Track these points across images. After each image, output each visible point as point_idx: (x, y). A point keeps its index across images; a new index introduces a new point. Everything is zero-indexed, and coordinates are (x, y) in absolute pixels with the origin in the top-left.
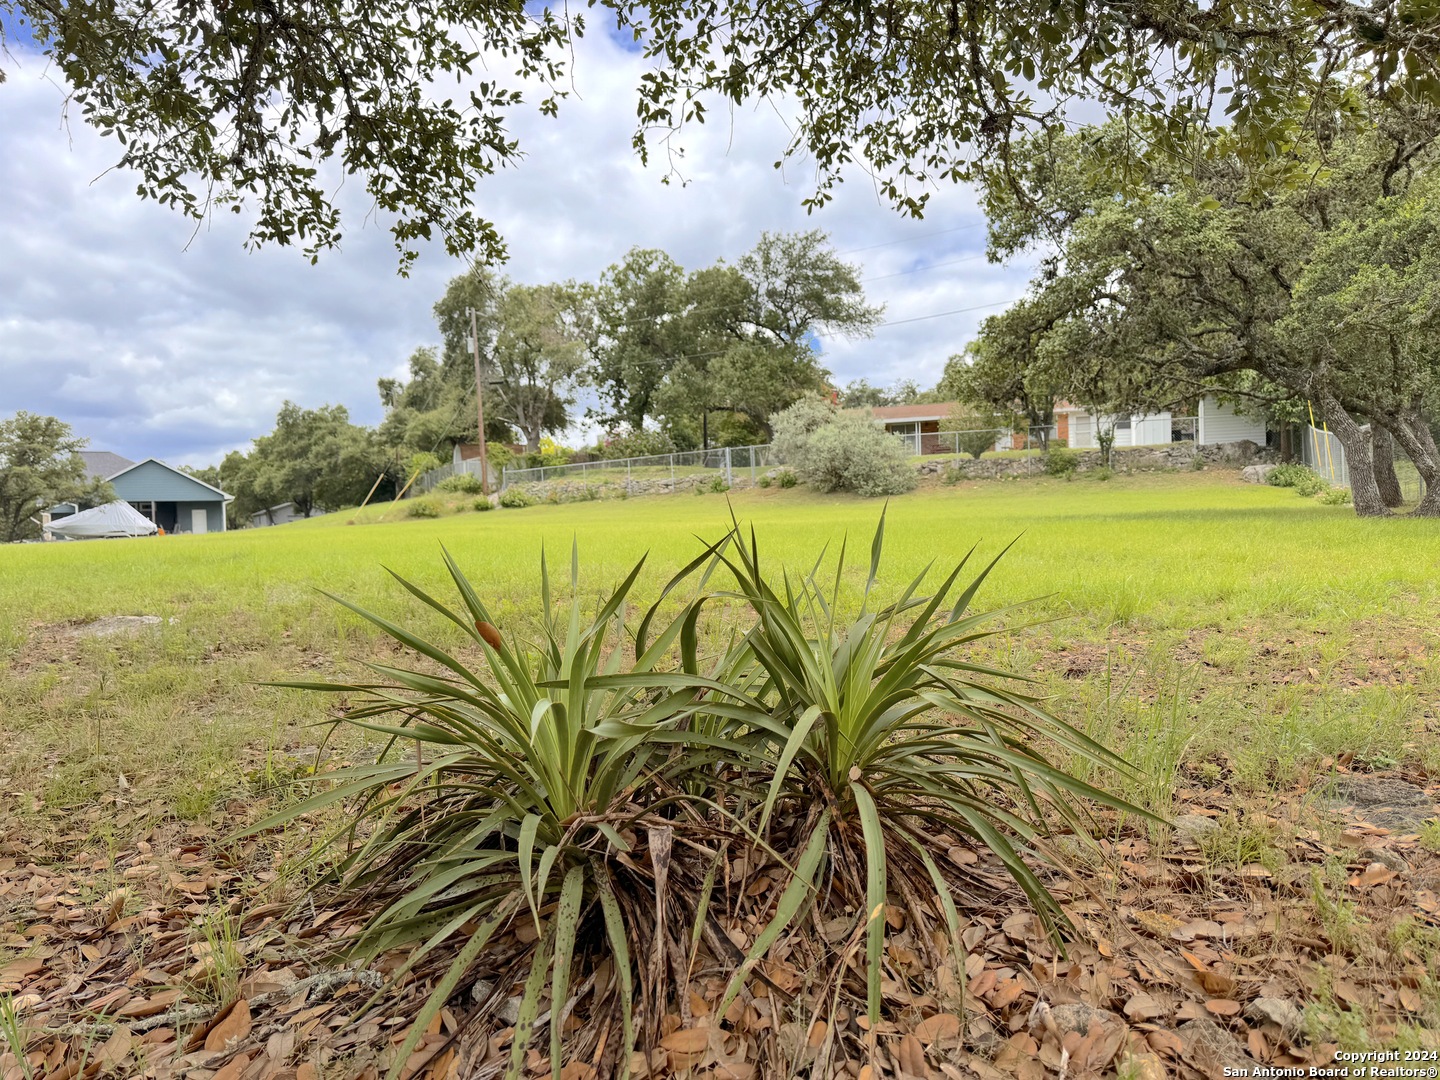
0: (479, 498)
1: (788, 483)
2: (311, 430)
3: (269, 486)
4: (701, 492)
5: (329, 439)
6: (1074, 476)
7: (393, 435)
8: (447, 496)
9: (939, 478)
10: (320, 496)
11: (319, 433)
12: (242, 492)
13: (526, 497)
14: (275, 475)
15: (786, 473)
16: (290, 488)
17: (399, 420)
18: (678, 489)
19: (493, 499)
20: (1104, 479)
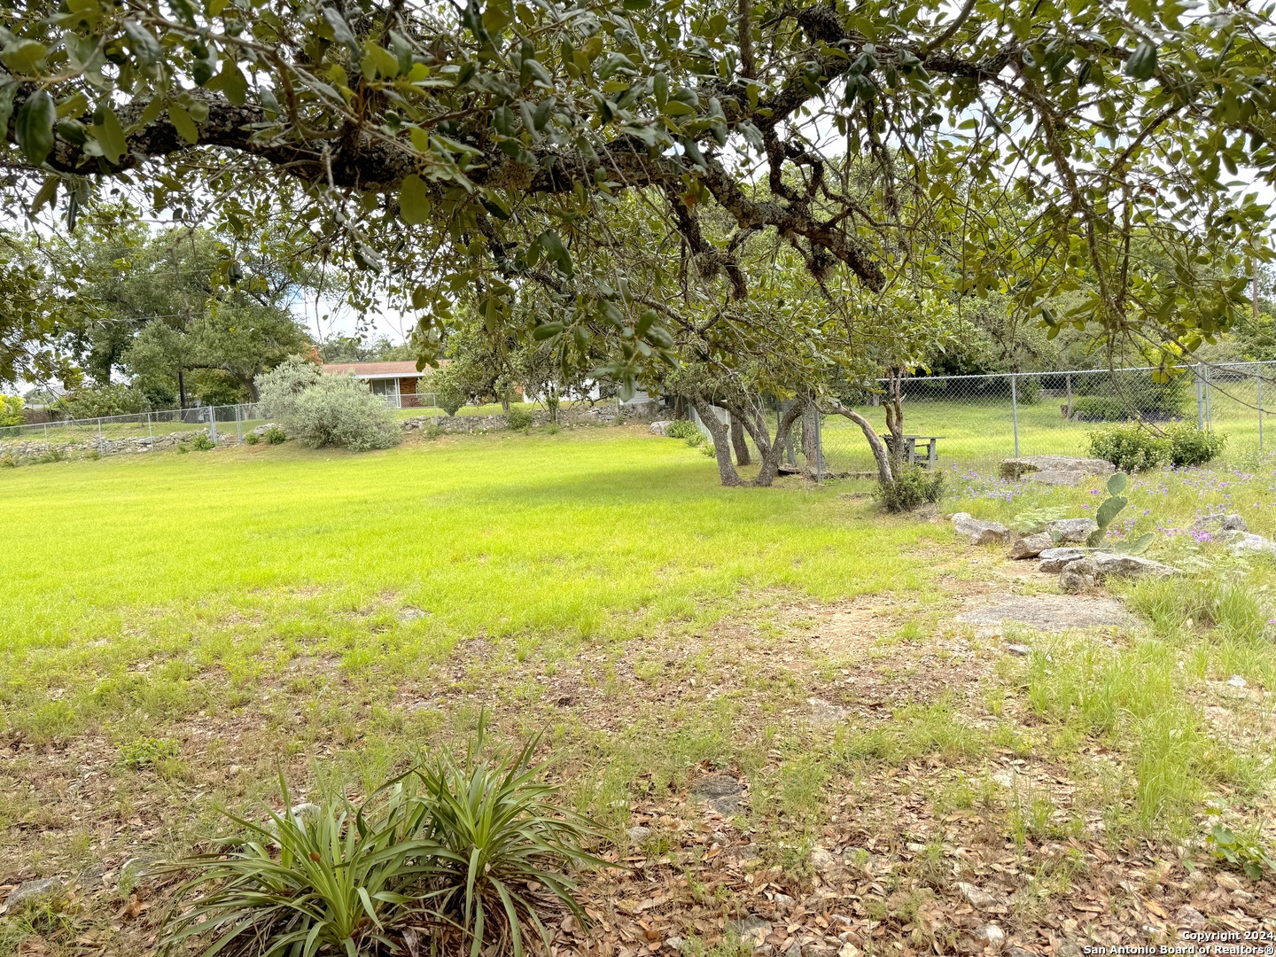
1: (277, 439)
4: (184, 451)
6: (530, 431)
9: (421, 433)
15: (274, 431)
18: (158, 447)
20: (553, 433)
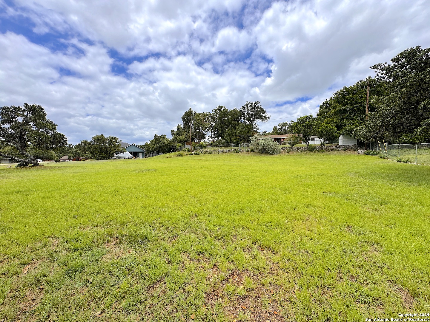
0: (190, 153)
1: (252, 151)
2: (160, 139)
3: (152, 149)
4: (234, 153)
5: (163, 141)
6: (316, 151)
7: (174, 140)
8: (184, 152)
9: (285, 151)
10: (161, 151)
11: (161, 140)
12: (148, 150)
13: (199, 152)
14: (154, 147)
15: (252, 149)
16: (156, 149)
17: (175, 138)
18: (229, 152)
19: (193, 153)
20: (322, 152)
